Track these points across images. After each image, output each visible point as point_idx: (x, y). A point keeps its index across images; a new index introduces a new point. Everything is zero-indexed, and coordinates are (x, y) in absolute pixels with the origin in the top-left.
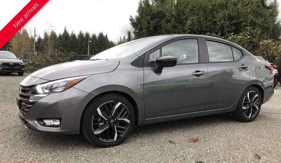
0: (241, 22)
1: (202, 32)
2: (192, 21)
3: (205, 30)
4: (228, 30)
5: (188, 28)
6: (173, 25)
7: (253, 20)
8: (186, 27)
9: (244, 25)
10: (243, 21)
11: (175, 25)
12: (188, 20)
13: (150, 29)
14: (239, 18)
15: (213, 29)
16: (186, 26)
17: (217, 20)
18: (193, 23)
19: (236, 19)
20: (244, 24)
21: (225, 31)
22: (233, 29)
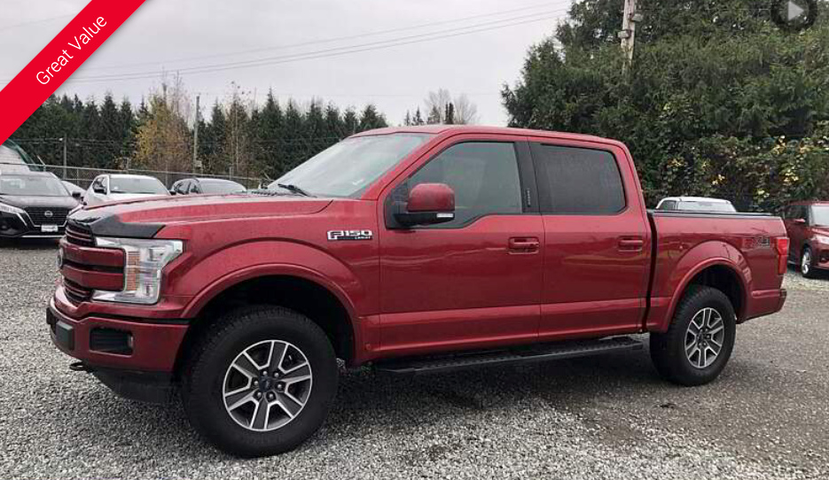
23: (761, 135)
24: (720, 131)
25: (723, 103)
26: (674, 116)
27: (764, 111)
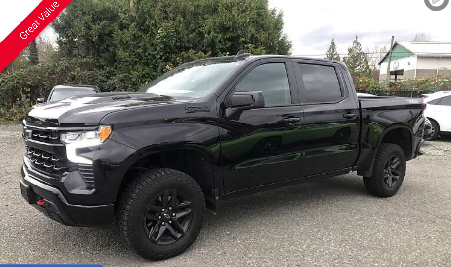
0: (239, 37)
1: (183, 49)
2: (166, 30)
3: (187, 45)
4: (221, 47)
5: (159, 41)
6: (134, 35)
7: (254, 34)
8: (157, 39)
9: (243, 41)
10: (241, 35)
11: (136, 35)
12: (159, 28)
13: (93, 38)
14: (235, 30)
15: (198, 44)
16: (157, 37)
17: (203, 31)
18: (167, 33)
19: (232, 32)
20: (243, 39)
21: (217, 49)
22: (228, 46)
23: (216, 52)
24: (193, 48)
25: (193, 31)
26: (165, 37)
27: (217, 36)
